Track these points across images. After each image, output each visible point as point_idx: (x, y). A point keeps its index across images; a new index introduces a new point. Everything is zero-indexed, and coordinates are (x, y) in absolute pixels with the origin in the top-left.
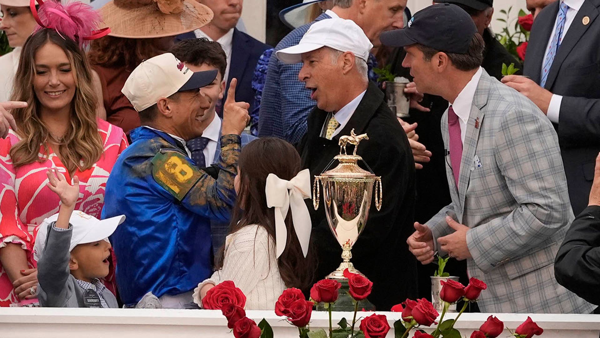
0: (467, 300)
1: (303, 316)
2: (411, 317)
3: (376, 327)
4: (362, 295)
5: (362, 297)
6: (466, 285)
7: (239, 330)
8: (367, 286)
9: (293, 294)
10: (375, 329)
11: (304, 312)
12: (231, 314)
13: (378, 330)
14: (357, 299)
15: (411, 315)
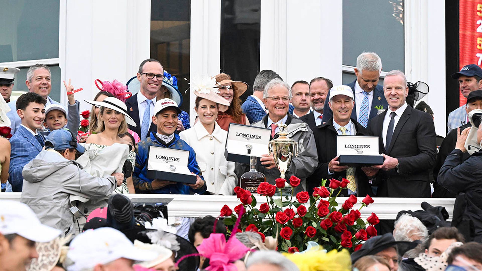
0: (341, 188)
1: (272, 191)
2: (317, 194)
3: (303, 197)
4: (296, 184)
5: (296, 185)
6: (341, 181)
7: (243, 198)
8: (298, 181)
9: (265, 185)
10: (303, 198)
11: (272, 190)
12: (238, 191)
13: (305, 198)
14: (293, 186)
15: (318, 194)
